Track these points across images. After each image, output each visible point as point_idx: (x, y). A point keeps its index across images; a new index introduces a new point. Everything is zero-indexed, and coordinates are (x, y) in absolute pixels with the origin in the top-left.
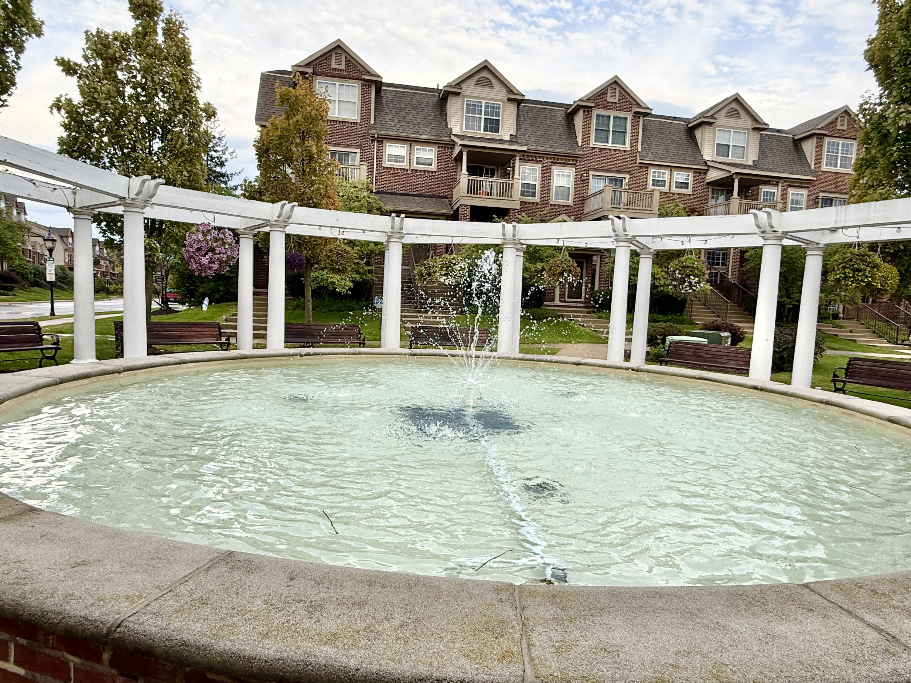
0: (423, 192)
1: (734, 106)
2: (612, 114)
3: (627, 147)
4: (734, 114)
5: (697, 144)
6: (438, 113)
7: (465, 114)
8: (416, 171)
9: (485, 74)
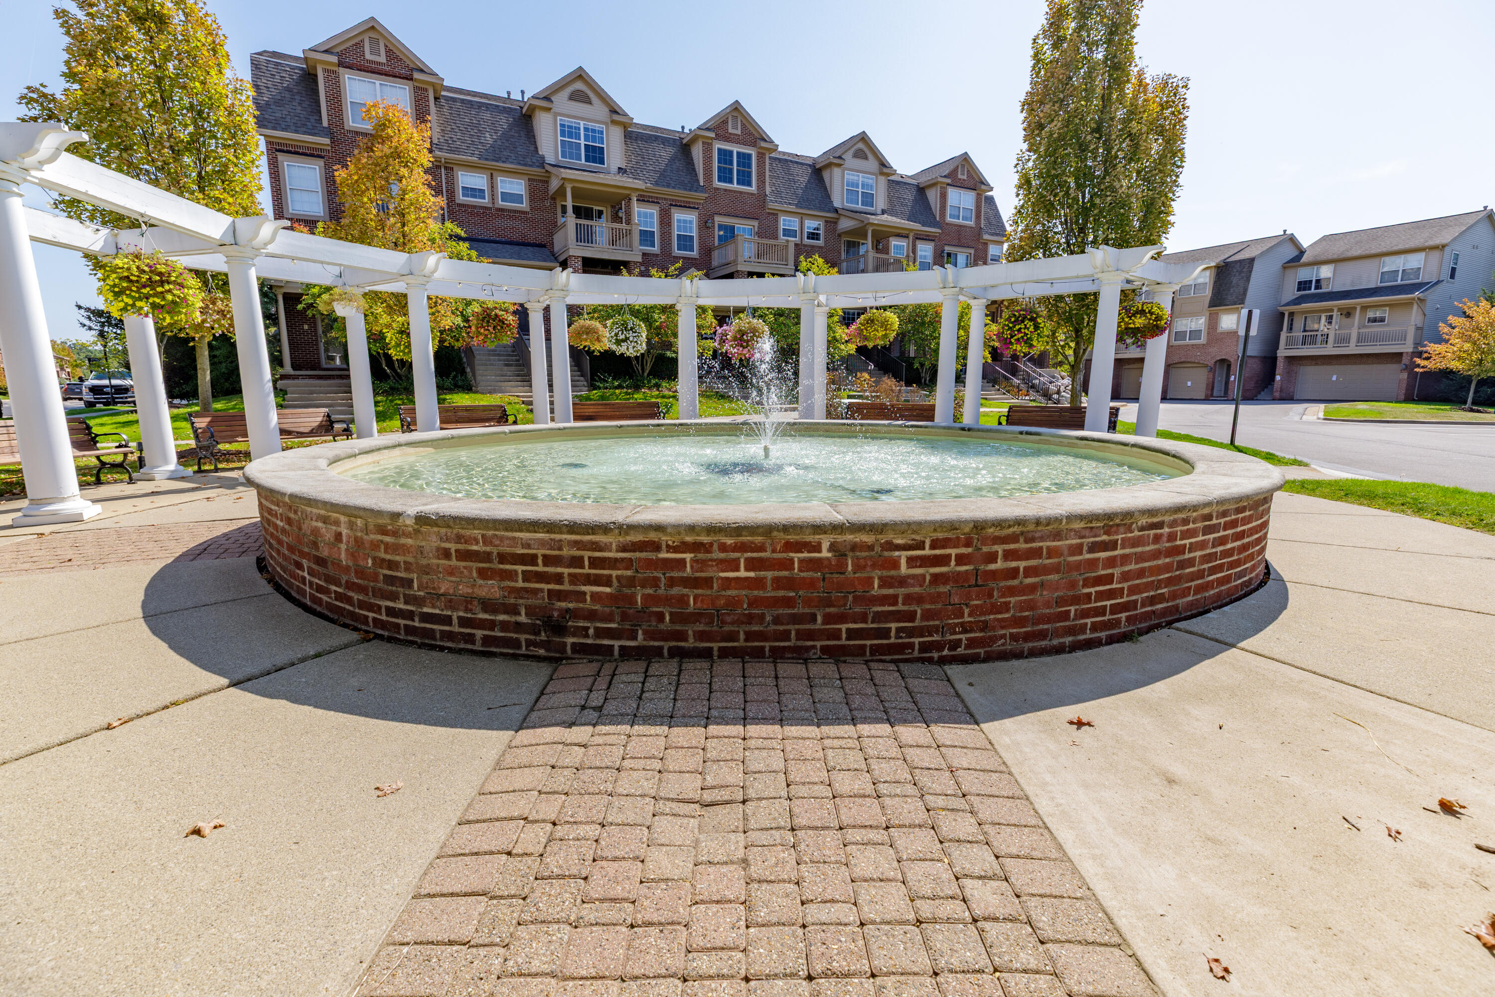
0: (515, 237)
1: (861, 145)
2: (735, 149)
3: (753, 189)
4: (860, 155)
5: (826, 188)
6: (522, 134)
7: (560, 138)
8: (502, 210)
9: (579, 86)
